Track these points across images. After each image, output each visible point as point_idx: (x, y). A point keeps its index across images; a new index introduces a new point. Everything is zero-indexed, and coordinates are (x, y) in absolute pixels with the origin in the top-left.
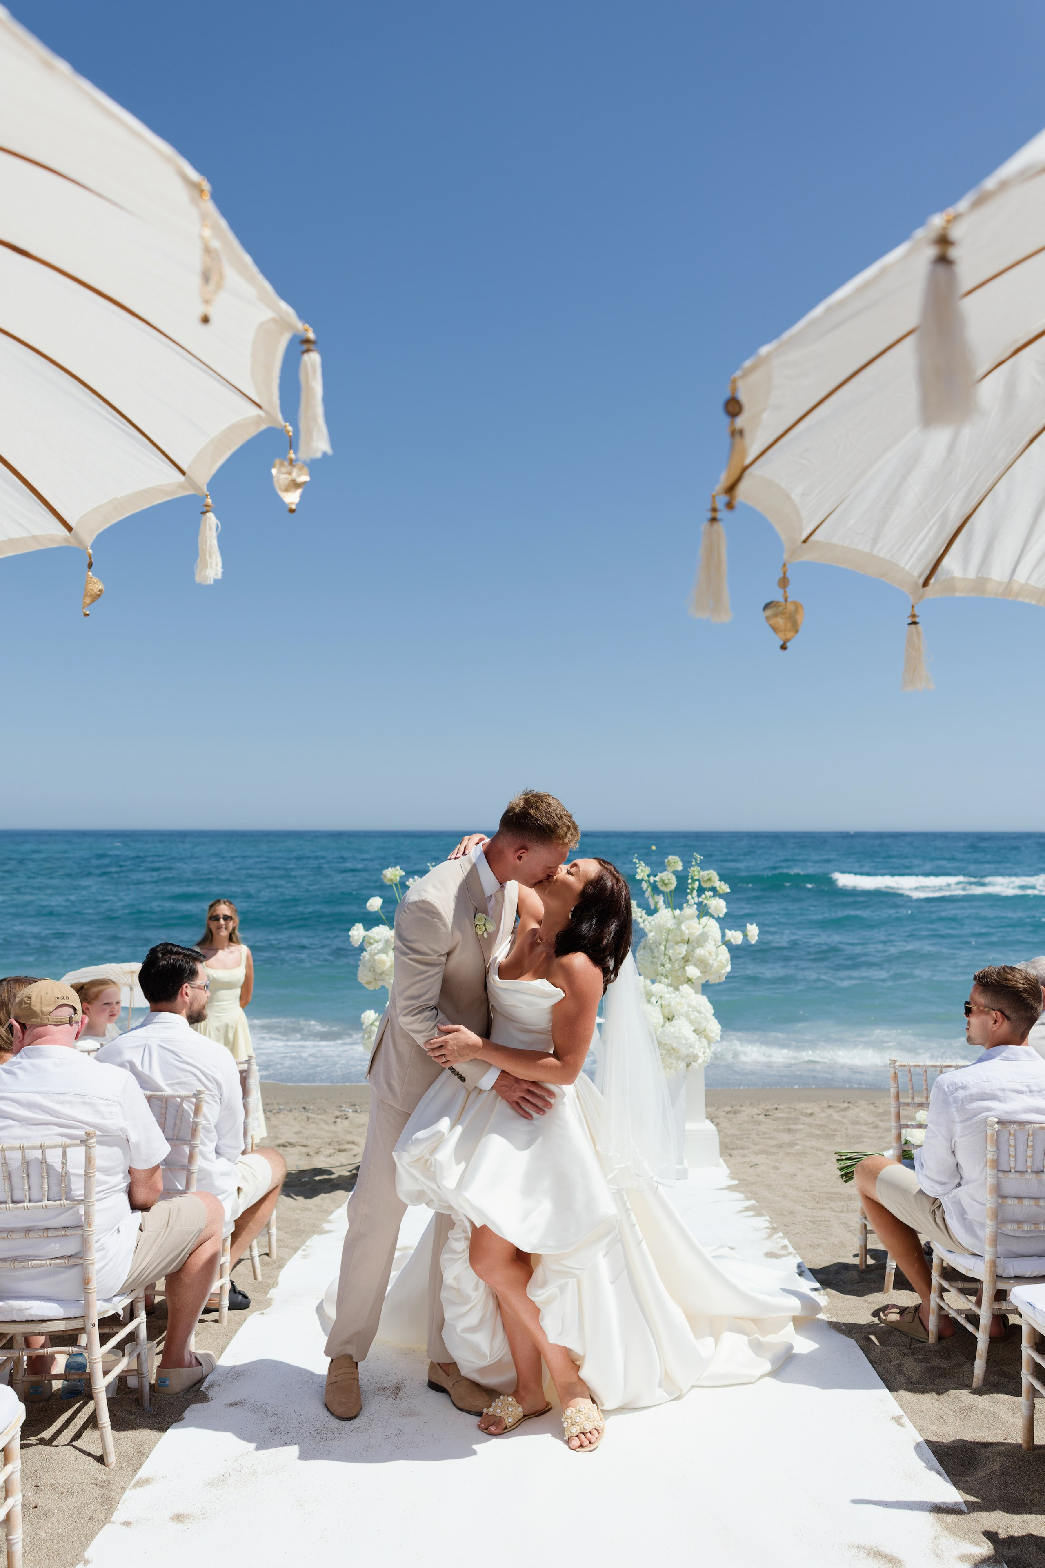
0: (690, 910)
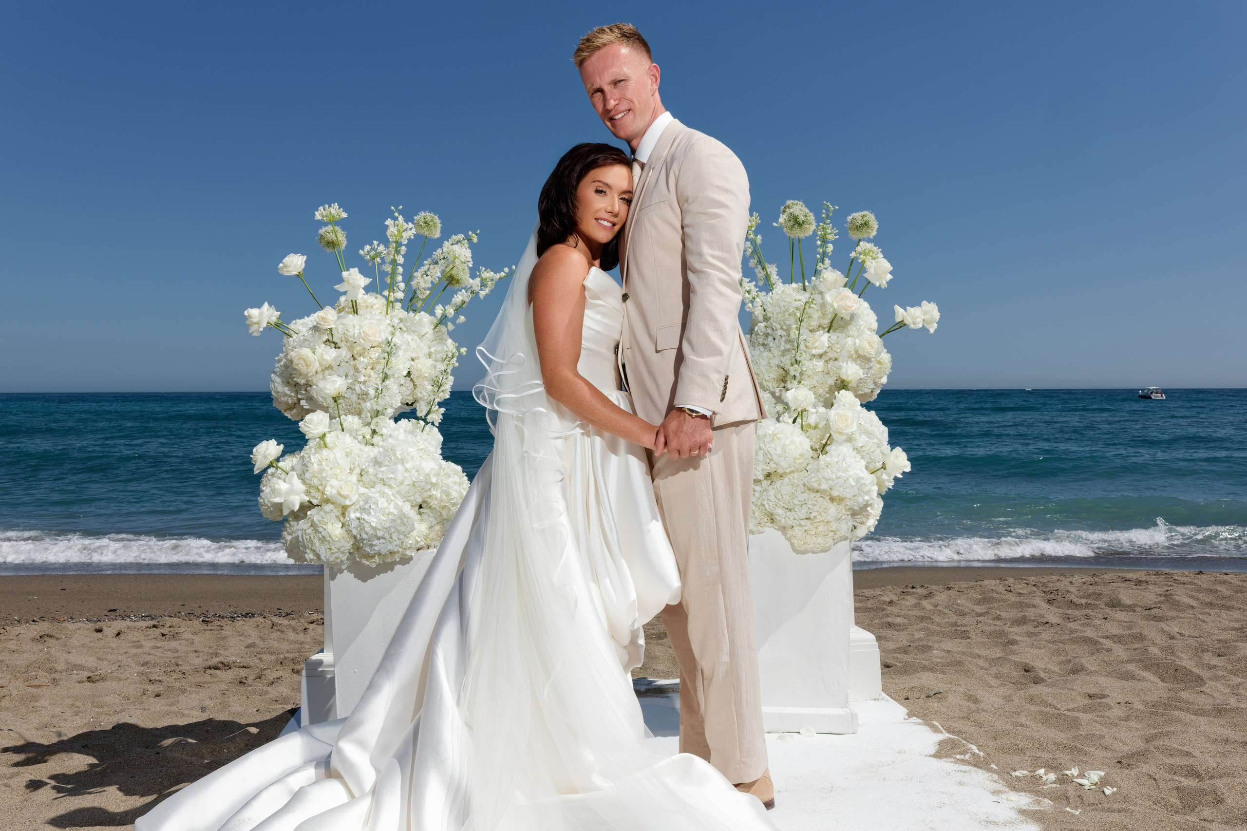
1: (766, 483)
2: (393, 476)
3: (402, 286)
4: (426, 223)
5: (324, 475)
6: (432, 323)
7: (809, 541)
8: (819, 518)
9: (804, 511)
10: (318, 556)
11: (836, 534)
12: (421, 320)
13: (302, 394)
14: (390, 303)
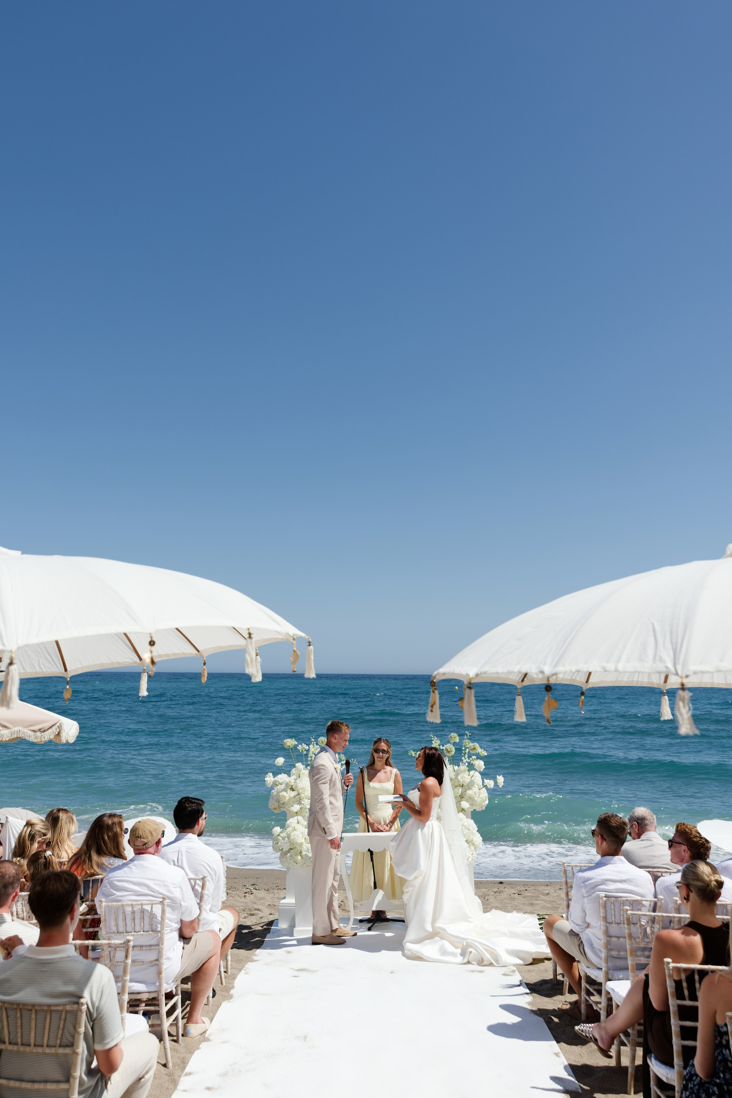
0: (463, 767)
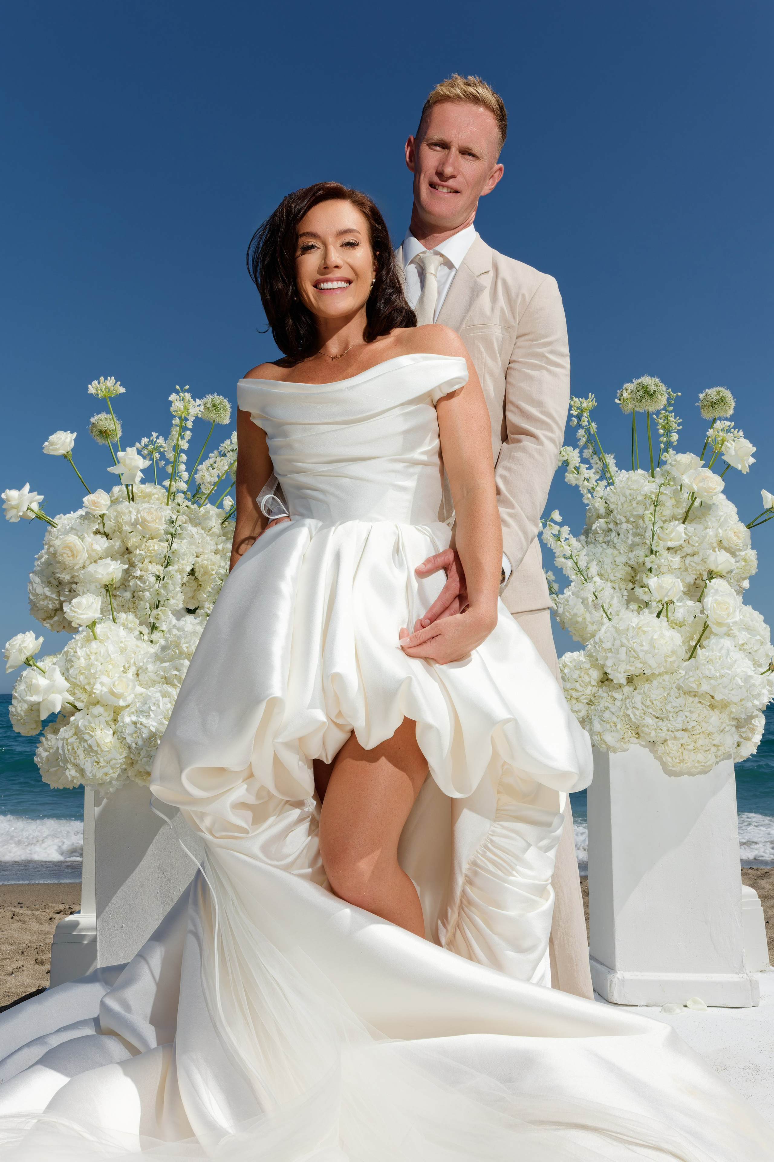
1: (627, 689)
2: (177, 673)
3: (186, 475)
4: (214, 405)
5: (93, 671)
6: (218, 515)
7: (686, 758)
8: (698, 729)
9: (680, 719)
10: (82, 771)
11: (718, 750)
12: (208, 512)
13: (65, 596)
14: (171, 494)
